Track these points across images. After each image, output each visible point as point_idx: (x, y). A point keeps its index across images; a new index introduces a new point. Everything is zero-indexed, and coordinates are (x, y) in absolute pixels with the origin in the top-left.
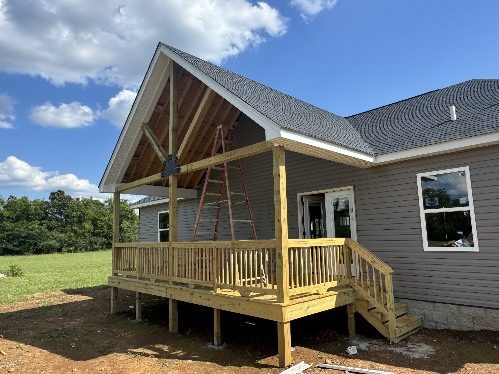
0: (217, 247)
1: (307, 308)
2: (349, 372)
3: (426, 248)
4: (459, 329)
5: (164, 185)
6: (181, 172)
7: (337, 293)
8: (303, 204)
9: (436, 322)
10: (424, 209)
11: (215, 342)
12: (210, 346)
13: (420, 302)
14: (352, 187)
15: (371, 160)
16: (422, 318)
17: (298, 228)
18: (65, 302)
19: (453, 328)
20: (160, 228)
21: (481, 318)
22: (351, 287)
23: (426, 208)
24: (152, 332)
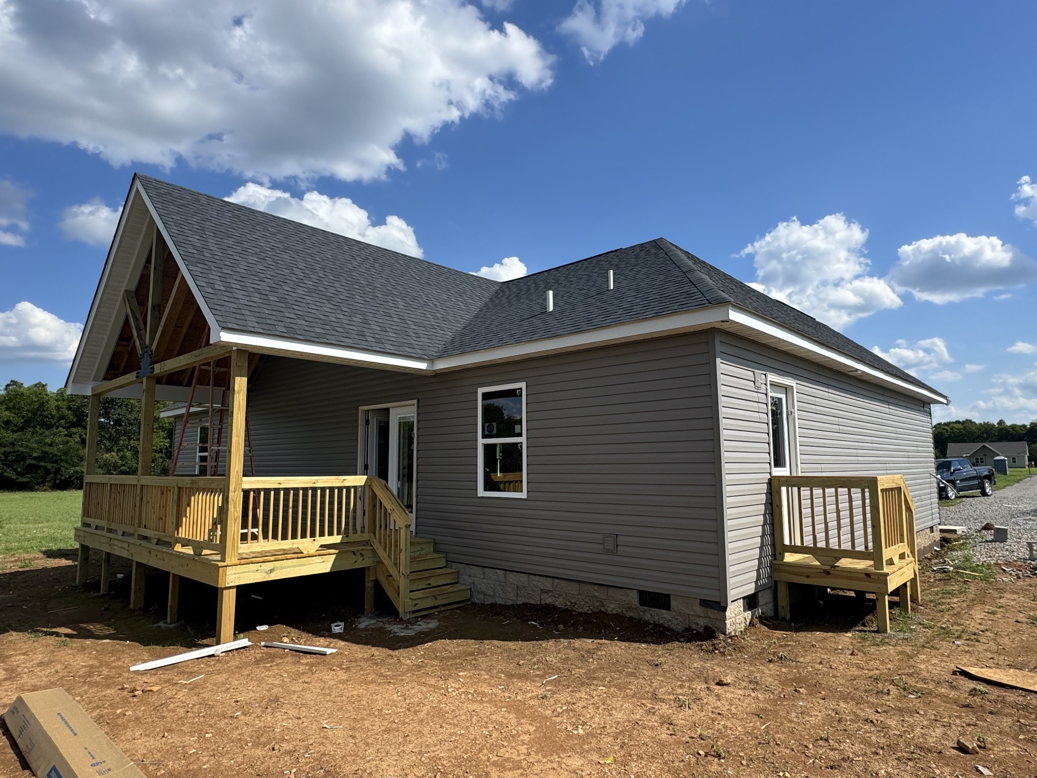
0: (179, 486)
1: (271, 571)
2: (290, 650)
3: (481, 492)
4: (503, 603)
5: (185, 384)
6: (154, 373)
7: (337, 551)
8: (367, 422)
9: (485, 594)
10: (483, 438)
11: (169, 620)
12: (161, 624)
13: (471, 567)
14: (415, 401)
15: (423, 366)
16: (471, 589)
17: (357, 459)
18: (28, 569)
19: (499, 601)
20: (200, 452)
21: (525, 587)
22: (371, 545)
23: (484, 437)
24: (103, 609)
